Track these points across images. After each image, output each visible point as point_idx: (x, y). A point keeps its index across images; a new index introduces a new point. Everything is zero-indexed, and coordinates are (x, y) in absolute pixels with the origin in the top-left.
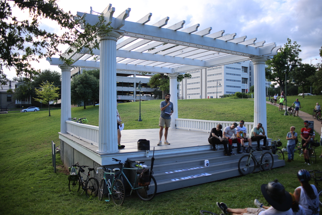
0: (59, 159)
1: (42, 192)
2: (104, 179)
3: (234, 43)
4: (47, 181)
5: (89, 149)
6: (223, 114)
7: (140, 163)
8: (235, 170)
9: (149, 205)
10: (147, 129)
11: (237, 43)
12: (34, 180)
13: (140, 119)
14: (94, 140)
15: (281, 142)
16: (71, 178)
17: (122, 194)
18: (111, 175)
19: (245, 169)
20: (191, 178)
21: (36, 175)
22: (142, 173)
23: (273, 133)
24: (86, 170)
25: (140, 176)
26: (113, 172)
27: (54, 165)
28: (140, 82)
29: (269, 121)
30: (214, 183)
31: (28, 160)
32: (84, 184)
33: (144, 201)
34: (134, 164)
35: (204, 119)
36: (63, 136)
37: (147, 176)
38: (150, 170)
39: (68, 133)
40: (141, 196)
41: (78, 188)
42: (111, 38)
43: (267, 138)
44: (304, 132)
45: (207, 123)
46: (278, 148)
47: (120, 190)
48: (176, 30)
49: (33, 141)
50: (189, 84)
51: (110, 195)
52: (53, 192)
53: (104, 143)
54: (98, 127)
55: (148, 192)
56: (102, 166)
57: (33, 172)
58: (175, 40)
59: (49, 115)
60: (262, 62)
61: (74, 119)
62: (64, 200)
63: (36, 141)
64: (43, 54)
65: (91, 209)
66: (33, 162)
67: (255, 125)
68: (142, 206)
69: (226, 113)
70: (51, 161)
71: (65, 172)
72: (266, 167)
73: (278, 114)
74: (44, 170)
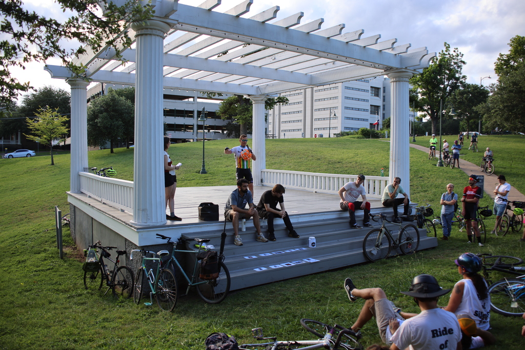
0: (69, 235)
1: (39, 291)
2: (142, 268)
3: (360, 46)
4: (48, 272)
5: (118, 219)
6: (339, 162)
7: (202, 242)
8: (358, 254)
9: (217, 310)
10: (215, 186)
11: (365, 47)
12: (25, 271)
13: (204, 169)
14: (126, 204)
15: (431, 209)
16: (88, 267)
17: (173, 293)
18: (154, 261)
19: (375, 252)
20: (287, 266)
21: (28, 263)
22: (205, 259)
23: (418, 195)
24: (113, 254)
25: (202, 263)
26: (157, 256)
27: (60, 246)
28: (204, 109)
29: (413, 175)
30: (323, 274)
31: (16, 239)
32: (110, 278)
33: (209, 303)
34: (192, 243)
35: (309, 170)
36: (75, 197)
37: (215, 263)
38: (219, 254)
39: (82, 193)
40: (204, 296)
41: (99, 283)
42: (154, 32)
43: (410, 203)
44: (469, 193)
45: (313, 176)
46: (426, 218)
47: (169, 287)
48: (263, 22)
49: (24, 207)
50: (285, 113)
51: (153, 295)
52: (58, 290)
53: (142, 209)
54: (132, 182)
55: (215, 289)
56: (139, 247)
57: (23, 257)
58: (262, 39)
59: (51, 163)
60: (404, 79)
61: (93, 170)
62: (75, 303)
63: (29, 207)
64: (32, 54)
65: (121, 318)
66: (23, 242)
67: (391, 181)
68: (205, 312)
69: (344, 162)
70: (54, 239)
71: (79, 258)
72: (407, 248)
73: (427, 164)
74: (43, 255)
